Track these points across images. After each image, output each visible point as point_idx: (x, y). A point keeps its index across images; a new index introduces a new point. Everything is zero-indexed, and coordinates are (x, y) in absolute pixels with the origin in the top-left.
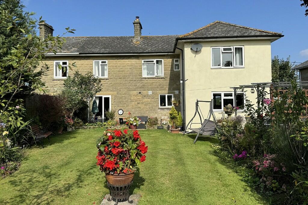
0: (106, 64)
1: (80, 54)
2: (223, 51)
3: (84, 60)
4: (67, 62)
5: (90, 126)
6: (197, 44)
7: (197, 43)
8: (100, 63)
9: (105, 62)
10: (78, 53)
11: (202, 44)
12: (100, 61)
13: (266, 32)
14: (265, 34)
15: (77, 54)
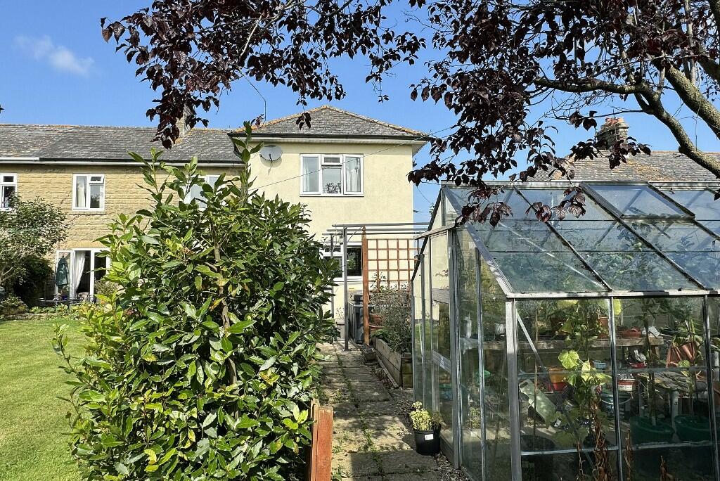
0: (101, 182)
1: (41, 160)
2: (323, 163)
3: (54, 173)
4: (15, 175)
5: (41, 313)
6: (273, 146)
7: (271, 144)
8: (89, 180)
9: (99, 179)
10: (38, 158)
11: (282, 147)
12: (89, 176)
13: (404, 131)
14: (400, 133)
15: (36, 161)
